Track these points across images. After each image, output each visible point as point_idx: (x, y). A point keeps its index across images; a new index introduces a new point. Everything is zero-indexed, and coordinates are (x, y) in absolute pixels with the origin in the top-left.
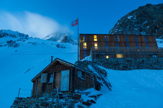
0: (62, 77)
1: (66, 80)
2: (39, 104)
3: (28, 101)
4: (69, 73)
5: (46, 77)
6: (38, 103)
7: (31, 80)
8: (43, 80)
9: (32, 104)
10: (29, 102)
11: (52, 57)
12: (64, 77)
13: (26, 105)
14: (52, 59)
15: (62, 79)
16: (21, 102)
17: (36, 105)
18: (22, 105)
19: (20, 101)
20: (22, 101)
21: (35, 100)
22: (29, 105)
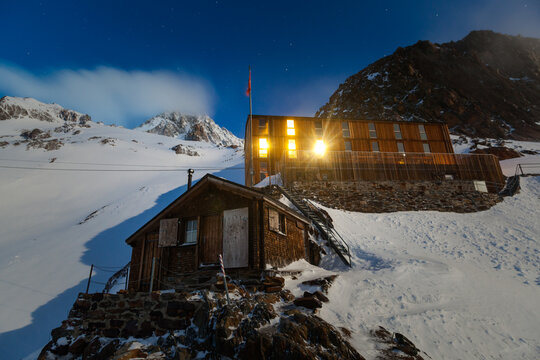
0: (226, 228)
1: (238, 237)
2: (163, 310)
3: (122, 304)
4: (246, 216)
5: (175, 228)
6: (158, 306)
7: (127, 241)
8: (165, 237)
9: (137, 312)
10: (127, 305)
11: (189, 171)
12: (233, 227)
13: (117, 315)
14: (190, 176)
15: (226, 235)
16: (98, 308)
17: (152, 314)
18: (104, 317)
19: (95, 306)
20: (103, 305)
21: (149, 299)
22: (127, 316)
